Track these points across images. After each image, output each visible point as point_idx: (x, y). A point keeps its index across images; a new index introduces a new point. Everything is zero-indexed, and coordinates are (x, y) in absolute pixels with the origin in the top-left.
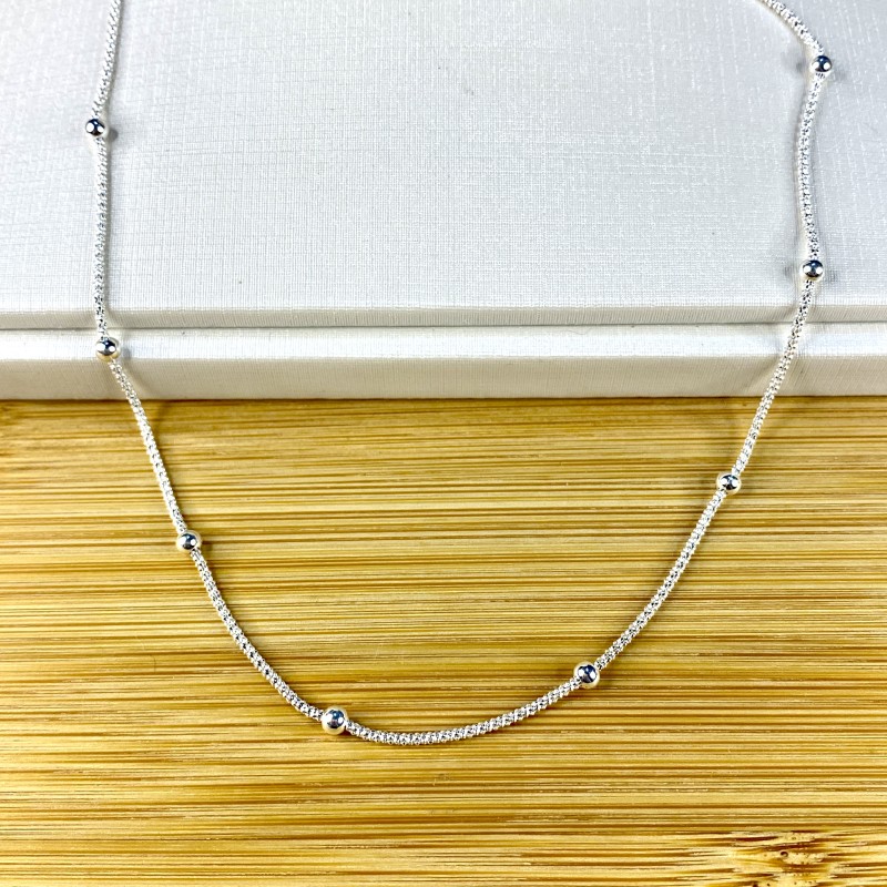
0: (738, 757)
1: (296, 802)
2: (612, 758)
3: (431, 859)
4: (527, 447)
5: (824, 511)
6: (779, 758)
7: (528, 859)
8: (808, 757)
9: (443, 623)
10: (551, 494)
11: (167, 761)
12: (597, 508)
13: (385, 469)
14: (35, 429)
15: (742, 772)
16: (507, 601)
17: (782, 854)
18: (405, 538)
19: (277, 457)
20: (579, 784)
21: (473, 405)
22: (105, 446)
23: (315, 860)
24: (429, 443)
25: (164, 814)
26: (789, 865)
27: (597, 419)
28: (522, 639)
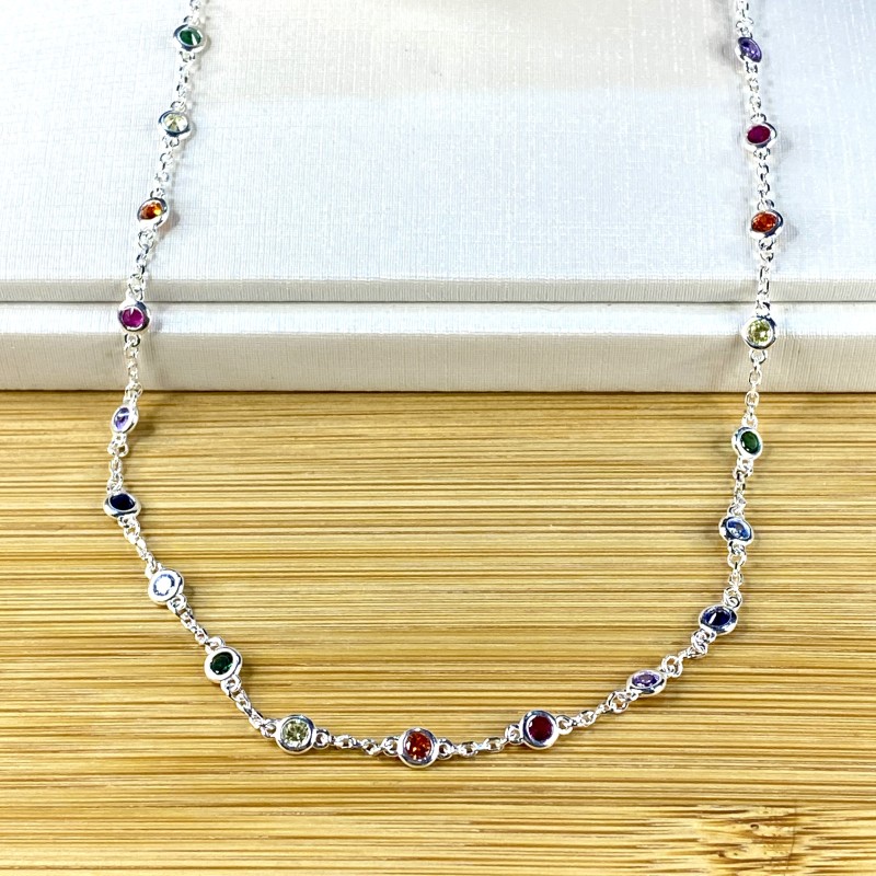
0: (707, 737)
1: (227, 773)
3: (372, 826)
4: (495, 449)
5: (818, 511)
6: (754, 738)
7: (477, 827)
8: (785, 738)
10: (519, 493)
11: (89, 735)
13: (335, 468)
16: (465, 592)
17: (752, 826)
18: (355, 533)
23: (248, 826)
25: (84, 783)
26: (759, 837)
27: (573, 422)
28: (479, 627)
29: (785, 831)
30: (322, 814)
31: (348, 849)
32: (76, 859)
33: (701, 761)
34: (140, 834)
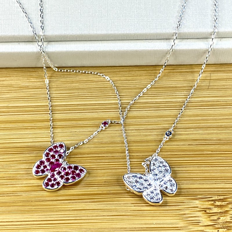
0: (200, 174)
3: (102, 205)
4: (133, 84)
5: (229, 101)
6: (213, 174)
7: (133, 205)
8: (222, 174)
11: (16, 179)
12: (156, 102)
13: (85, 91)
15: (201, 179)
17: (214, 202)
18: (92, 112)
23: (65, 207)
24: (100, 83)
26: (216, 205)
29: (223, 203)
30: (87, 202)
31: (96, 213)
32: (15, 219)
33: (198, 182)
34: (34, 210)
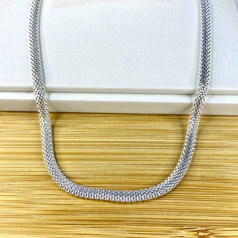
1: (66, 215)
2: (152, 206)
3: (102, 231)
4: (133, 126)
6: (197, 207)
7: (128, 232)
8: (205, 207)
9: (108, 170)
10: (139, 138)
11: (32, 203)
12: (151, 142)
13: (95, 131)
14: (4, 118)
15: (187, 211)
17: (198, 233)
18: (99, 148)
19: (67, 127)
20: (143, 212)
21: (120, 115)
22: (22, 123)
23: (70, 230)
24: (107, 124)
25: (30, 217)
26: (200, 236)
27: (152, 119)
28: (129, 174)
29: (206, 234)
30: (89, 227)
33: (184, 214)
